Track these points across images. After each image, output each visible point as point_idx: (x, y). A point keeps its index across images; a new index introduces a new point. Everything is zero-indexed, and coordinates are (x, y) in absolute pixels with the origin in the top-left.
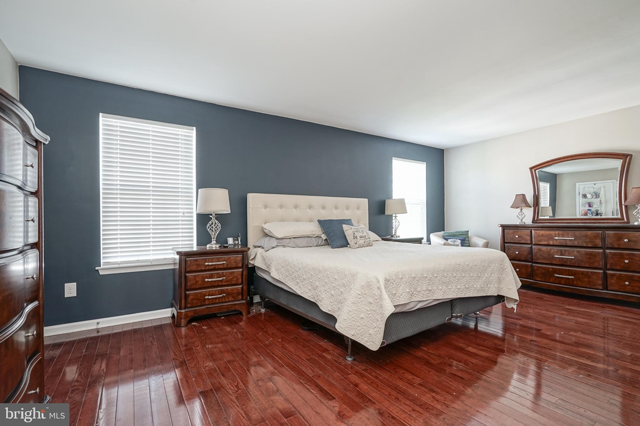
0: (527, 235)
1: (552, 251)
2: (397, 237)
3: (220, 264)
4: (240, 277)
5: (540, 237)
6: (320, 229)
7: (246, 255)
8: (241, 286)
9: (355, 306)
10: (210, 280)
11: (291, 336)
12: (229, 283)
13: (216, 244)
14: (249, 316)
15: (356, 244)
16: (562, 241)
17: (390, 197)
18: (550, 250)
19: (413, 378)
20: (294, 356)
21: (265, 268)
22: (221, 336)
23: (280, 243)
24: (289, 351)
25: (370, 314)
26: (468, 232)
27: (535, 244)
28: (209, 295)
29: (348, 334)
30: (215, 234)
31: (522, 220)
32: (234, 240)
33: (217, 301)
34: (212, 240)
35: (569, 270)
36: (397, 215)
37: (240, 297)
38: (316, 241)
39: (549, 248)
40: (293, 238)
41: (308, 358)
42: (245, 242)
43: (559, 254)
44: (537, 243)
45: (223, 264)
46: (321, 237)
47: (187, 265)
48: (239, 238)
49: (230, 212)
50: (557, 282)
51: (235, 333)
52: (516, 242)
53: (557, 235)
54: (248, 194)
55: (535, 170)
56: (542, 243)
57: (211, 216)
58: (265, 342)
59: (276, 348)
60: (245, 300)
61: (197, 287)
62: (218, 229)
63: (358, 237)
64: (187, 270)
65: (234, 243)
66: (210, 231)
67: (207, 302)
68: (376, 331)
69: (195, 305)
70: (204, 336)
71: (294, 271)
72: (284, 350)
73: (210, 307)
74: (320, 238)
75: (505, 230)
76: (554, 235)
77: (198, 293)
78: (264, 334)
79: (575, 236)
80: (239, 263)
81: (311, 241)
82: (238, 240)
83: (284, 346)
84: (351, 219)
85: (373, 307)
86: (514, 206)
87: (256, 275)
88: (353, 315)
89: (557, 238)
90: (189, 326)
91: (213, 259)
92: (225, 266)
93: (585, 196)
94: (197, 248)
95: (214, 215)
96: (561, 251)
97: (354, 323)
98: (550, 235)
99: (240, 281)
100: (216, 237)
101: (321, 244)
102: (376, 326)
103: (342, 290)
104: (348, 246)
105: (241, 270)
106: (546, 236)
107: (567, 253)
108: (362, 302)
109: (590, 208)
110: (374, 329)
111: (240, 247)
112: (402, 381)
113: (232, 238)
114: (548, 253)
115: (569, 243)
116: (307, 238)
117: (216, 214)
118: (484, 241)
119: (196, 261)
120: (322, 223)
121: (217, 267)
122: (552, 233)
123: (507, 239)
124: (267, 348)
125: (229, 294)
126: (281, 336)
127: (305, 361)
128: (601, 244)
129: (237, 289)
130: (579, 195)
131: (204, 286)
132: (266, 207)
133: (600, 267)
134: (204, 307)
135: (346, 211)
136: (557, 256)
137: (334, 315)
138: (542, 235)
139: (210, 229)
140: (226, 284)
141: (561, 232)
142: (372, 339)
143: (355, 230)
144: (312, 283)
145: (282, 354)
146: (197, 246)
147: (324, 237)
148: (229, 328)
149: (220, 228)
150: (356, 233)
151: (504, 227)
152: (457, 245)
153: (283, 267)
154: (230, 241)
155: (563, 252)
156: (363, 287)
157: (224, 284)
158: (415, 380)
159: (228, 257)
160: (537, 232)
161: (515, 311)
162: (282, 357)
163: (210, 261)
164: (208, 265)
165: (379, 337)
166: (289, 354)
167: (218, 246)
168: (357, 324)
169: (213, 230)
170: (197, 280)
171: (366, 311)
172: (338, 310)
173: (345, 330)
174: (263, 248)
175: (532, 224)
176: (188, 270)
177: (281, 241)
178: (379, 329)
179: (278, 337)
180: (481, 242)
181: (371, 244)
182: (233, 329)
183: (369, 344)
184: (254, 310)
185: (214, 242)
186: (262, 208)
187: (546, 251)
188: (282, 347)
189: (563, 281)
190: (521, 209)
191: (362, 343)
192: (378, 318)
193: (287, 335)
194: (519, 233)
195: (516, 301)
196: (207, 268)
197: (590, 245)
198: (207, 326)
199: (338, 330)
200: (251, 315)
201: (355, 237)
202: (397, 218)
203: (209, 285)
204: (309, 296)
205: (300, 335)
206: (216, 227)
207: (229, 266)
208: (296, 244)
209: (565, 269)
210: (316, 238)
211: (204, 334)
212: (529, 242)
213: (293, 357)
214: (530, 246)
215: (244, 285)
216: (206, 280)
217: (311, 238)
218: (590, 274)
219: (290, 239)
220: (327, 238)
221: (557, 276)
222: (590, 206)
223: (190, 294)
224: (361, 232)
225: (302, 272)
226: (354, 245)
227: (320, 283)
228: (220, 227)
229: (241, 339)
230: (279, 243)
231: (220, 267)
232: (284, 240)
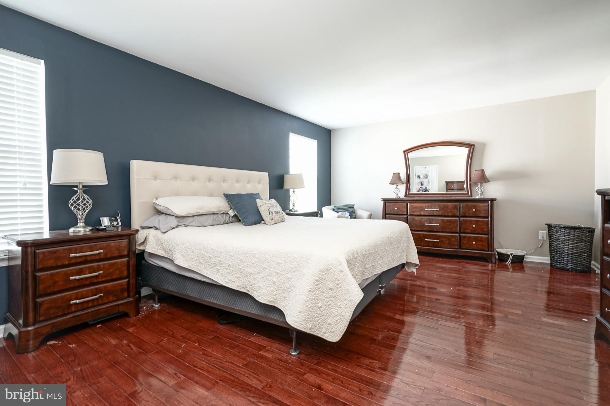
0: (404, 207)
1: (423, 220)
2: (295, 211)
3: (95, 255)
4: (125, 268)
5: (414, 209)
6: (227, 204)
7: (133, 239)
8: (127, 280)
9: (313, 294)
10: (77, 277)
11: (209, 336)
12: (109, 278)
13: (84, 227)
14: (140, 316)
15: (272, 220)
16: (430, 212)
17: (287, 172)
18: (422, 219)
19: (370, 362)
20: (226, 363)
21: (162, 254)
22: (104, 355)
23: (182, 222)
24: (216, 358)
25: (329, 301)
26: (354, 205)
27: (410, 215)
28: (77, 299)
29: (305, 328)
30: (83, 214)
31: (397, 195)
32: (111, 220)
33: (90, 305)
34: (78, 221)
35: (435, 235)
36: (295, 190)
37: (126, 294)
38: (223, 218)
39: (420, 218)
40: (197, 215)
41: (245, 362)
42: (127, 222)
43: (428, 222)
44: (412, 214)
45: (100, 253)
46: (228, 213)
47: (37, 260)
48: (118, 217)
49: (106, 183)
50: (426, 245)
51: (127, 346)
52: (395, 213)
53: (427, 207)
54: (131, 161)
55: (407, 153)
56: (416, 213)
57: (76, 189)
58: (177, 351)
59: (196, 357)
60: (132, 297)
61: (56, 290)
62: (87, 207)
63: (274, 213)
64: (37, 268)
65: (111, 224)
66: (76, 209)
67: (73, 309)
68: (337, 319)
69: (53, 316)
70: (75, 360)
71: (212, 256)
72: (209, 358)
73: (78, 316)
74: (227, 215)
75: (387, 203)
76: (424, 207)
77: (57, 299)
78: (170, 340)
79: (440, 207)
80: (123, 250)
81: (217, 219)
82: (117, 220)
83: (206, 352)
84: (258, 194)
85: (333, 293)
86: (392, 183)
87: (146, 263)
88: (310, 305)
89: (427, 209)
90: (43, 348)
91: (82, 248)
92: (102, 256)
93: (419, 177)
94: (50, 233)
95: (80, 187)
96: (430, 220)
97: (312, 314)
98: (422, 207)
99: (125, 273)
100: (84, 217)
101: (229, 221)
102: (337, 314)
103: (289, 276)
104: (263, 222)
105: (127, 259)
106: (419, 207)
107: (434, 222)
108: (320, 289)
109: (421, 186)
110: (334, 318)
111: (120, 230)
112: (363, 369)
113: (108, 218)
114: (420, 221)
115: (435, 214)
116: (212, 216)
117: (84, 186)
118: (368, 213)
119: (55, 252)
120: (229, 198)
121: (89, 258)
122: (424, 205)
123: (388, 211)
124: (183, 360)
125: (108, 292)
126: (196, 338)
127: (243, 368)
128: (457, 213)
129: (121, 284)
130: (416, 176)
131: (68, 287)
132: (155, 178)
133: (457, 231)
134: (68, 317)
135: (247, 185)
136: (427, 224)
137: (278, 307)
138: (416, 207)
139: (75, 207)
140: (104, 279)
141: (430, 204)
142: (332, 329)
143: (269, 205)
144: (242, 270)
145: (207, 365)
146: (49, 230)
147: (232, 213)
148: (113, 339)
149: (91, 206)
150: (271, 208)
151: (386, 201)
152: (347, 218)
153: (193, 252)
154: (106, 222)
155: (431, 221)
156: (321, 271)
157: (100, 280)
158: (373, 364)
159: (108, 244)
160: (412, 204)
161: (415, 275)
162: (210, 369)
163: (78, 251)
164: (75, 257)
165: (341, 326)
166: (218, 363)
167: (88, 229)
168: (314, 315)
169: (80, 208)
170: (57, 279)
171: (324, 298)
172: (283, 300)
173: (302, 324)
174: (157, 229)
175: (404, 198)
176: (40, 267)
177: (181, 220)
178: (341, 317)
179: (192, 340)
180: (366, 214)
181: (283, 220)
182: (122, 340)
183: (327, 335)
184: (144, 308)
185: (81, 224)
186: (152, 179)
187: (418, 220)
188: (203, 354)
189: (431, 244)
190: (397, 186)
191: (319, 335)
192: (340, 305)
193: (204, 336)
194: (398, 206)
195: (416, 265)
196: (73, 261)
197: (450, 215)
198: (75, 343)
199: (292, 325)
200: (142, 315)
201: (271, 213)
202: (295, 192)
203: (77, 284)
204: (238, 286)
205: (219, 333)
206: (85, 204)
207: (109, 256)
208: (201, 223)
209: (432, 235)
210: (223, 214)
211: (74, 356)
212: (405, 213)
213: (225, 365)
214: (406, 216)
215: (131, 278)
216: (72, 278)
217: (216, 215)
218: (450, 237)
219: (193, 217)
220: (237, 215)
221: (426, 240)
222: (422, 184)
223: (43, 302)
224: (275, 207)
225: (226, 257)
226: (270, 221)
227: (254, 269)
228: (92, 204)
229: (139, 353)
230: (180, 223)
231: (93, 258)
232: (185, 220)
